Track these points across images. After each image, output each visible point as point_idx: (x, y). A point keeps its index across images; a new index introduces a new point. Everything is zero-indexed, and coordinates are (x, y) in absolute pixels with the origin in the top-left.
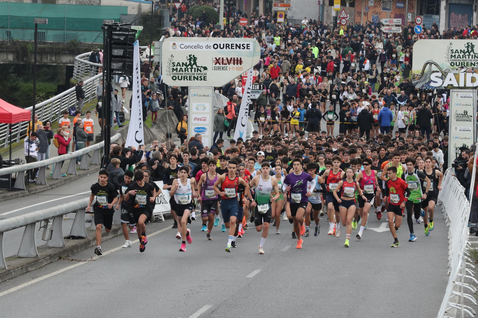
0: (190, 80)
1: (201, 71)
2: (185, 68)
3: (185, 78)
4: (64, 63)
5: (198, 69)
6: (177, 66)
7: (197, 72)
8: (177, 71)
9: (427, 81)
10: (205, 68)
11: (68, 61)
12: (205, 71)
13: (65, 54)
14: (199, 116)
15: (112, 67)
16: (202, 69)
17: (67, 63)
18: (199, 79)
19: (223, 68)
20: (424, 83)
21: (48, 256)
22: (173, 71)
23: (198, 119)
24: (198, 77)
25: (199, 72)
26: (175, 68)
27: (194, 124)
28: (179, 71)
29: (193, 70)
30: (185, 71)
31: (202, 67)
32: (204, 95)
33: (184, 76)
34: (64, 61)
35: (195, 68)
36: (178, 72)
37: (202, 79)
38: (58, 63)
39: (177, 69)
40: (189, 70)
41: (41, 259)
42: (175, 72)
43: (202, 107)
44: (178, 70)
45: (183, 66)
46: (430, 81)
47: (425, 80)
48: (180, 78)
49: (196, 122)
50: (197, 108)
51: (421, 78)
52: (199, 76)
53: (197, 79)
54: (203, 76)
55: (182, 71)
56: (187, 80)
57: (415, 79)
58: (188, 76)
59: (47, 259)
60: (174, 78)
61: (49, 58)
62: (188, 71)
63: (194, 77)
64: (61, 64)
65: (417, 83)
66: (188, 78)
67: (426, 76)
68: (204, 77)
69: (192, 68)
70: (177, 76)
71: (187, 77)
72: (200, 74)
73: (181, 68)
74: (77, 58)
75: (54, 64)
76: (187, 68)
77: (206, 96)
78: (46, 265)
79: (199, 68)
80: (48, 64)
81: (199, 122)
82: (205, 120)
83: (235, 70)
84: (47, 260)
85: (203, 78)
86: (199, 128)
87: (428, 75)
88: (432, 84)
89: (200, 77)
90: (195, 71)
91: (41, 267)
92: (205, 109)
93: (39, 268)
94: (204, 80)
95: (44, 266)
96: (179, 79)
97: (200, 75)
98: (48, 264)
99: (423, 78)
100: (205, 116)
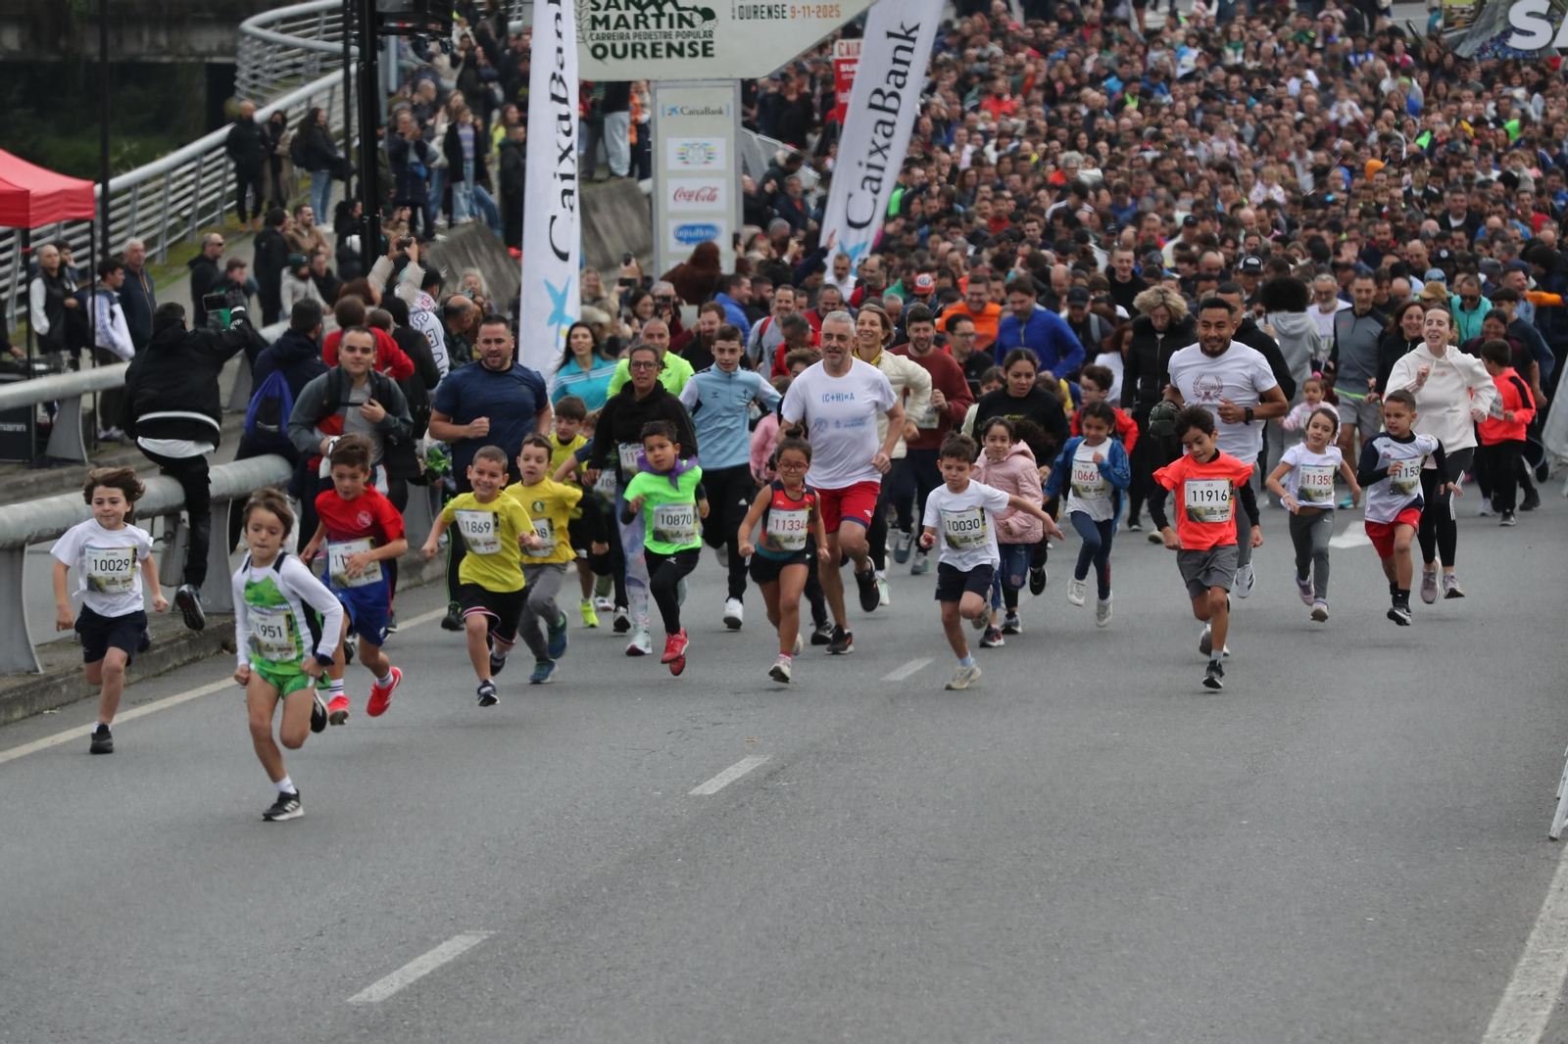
0: (654, 55)
1: (691, 24)
2: (636, 16)
3: (636, 51)
4: (202, 55)
5: (681, 18)
6: (606, 9)
7: (680, 26)
8: (607, 28)
9: (1497, 31)
10: (708, 14)
11: (214, 48)
12: (708, 25)
13: (203, 22)
14: (691, 185)
15: (379, 9)
16: (697, 18)
17: (211, 54)
18: (687, 51)
19: (770, 12)
20: (1485, 38)
21: (183, 638)
22: (594, 28)
23: (689, 196)
24: (682, 44)
25: (686, 28)
26: (600, 15)
27: (674, 215)
28: (616, 28)
29: (665, 21)
30: (637, 27)
31: (695, 9)
32: (707, 111)
33: (634, 46)
34: (201, 48)
35: (671, 16)
36: (611, 31)
37: (696, 54)
38: (180, 55)
39: (606, 19)
40: (652, 22)
41: (158, 647)
42: (601, 29)
43: (702, 153)
44: (613, 22)
45: (627, 8)
46: (1510, 30)
47: (1490, 26)
48: (619, 51)
49: (683, 205)
50: (683, 157)
51: (1473, 20)
52: (687, 42)
53: (681, 53)
54: (699, 41)
55: (627, 26)
56: (645, 56)
57: (1452, 24)
58: (648, 43)
59: (179, 648)
60: (600, 51)
61: (146, 37)
62: (647, 27)
63: (670, 47)
64: (191, 60)
65: (1462, 39)
66: (648, 51)
67: (1492, 15)
68: (704, 44)
69: (659, 16)
70: (608, 44)
71: (644, 46)
72: (689, 34)
73: (622, 17)
74: (249, 25)
75: (166, 59)
76: (643, 14)
77: (714, 113)
78: (175, 667)
79: (686, 14)
80: (145, 59)
81: (693, 206)
82: (712, 198)
83: (813, 15)
84: (179, 652)
85: (699, 48)
86: (692, 228)
87: (1502, 8)
88: (1516, 42)
89: (690, 46)
90: (671, 26)
91: (160, 675)
92: (710, 157)
93: (155, 676)
94: (705, 54)
95: (169, 670)
96: (615, 55)
97: (691, 39)
98: (185, 664)
99: (1483, 21)
100: (712, 183)
